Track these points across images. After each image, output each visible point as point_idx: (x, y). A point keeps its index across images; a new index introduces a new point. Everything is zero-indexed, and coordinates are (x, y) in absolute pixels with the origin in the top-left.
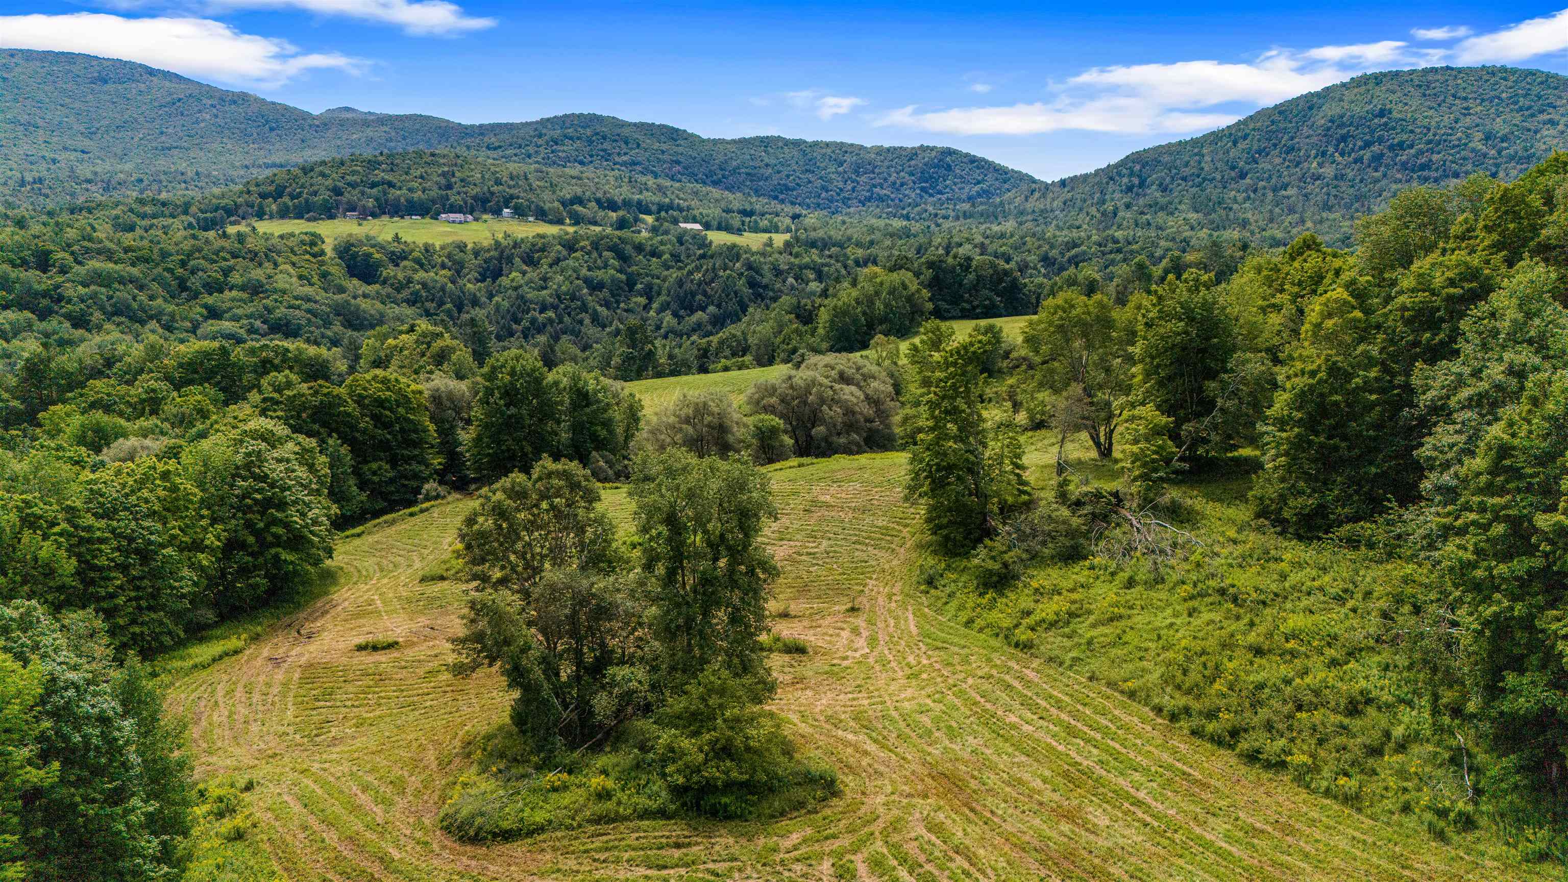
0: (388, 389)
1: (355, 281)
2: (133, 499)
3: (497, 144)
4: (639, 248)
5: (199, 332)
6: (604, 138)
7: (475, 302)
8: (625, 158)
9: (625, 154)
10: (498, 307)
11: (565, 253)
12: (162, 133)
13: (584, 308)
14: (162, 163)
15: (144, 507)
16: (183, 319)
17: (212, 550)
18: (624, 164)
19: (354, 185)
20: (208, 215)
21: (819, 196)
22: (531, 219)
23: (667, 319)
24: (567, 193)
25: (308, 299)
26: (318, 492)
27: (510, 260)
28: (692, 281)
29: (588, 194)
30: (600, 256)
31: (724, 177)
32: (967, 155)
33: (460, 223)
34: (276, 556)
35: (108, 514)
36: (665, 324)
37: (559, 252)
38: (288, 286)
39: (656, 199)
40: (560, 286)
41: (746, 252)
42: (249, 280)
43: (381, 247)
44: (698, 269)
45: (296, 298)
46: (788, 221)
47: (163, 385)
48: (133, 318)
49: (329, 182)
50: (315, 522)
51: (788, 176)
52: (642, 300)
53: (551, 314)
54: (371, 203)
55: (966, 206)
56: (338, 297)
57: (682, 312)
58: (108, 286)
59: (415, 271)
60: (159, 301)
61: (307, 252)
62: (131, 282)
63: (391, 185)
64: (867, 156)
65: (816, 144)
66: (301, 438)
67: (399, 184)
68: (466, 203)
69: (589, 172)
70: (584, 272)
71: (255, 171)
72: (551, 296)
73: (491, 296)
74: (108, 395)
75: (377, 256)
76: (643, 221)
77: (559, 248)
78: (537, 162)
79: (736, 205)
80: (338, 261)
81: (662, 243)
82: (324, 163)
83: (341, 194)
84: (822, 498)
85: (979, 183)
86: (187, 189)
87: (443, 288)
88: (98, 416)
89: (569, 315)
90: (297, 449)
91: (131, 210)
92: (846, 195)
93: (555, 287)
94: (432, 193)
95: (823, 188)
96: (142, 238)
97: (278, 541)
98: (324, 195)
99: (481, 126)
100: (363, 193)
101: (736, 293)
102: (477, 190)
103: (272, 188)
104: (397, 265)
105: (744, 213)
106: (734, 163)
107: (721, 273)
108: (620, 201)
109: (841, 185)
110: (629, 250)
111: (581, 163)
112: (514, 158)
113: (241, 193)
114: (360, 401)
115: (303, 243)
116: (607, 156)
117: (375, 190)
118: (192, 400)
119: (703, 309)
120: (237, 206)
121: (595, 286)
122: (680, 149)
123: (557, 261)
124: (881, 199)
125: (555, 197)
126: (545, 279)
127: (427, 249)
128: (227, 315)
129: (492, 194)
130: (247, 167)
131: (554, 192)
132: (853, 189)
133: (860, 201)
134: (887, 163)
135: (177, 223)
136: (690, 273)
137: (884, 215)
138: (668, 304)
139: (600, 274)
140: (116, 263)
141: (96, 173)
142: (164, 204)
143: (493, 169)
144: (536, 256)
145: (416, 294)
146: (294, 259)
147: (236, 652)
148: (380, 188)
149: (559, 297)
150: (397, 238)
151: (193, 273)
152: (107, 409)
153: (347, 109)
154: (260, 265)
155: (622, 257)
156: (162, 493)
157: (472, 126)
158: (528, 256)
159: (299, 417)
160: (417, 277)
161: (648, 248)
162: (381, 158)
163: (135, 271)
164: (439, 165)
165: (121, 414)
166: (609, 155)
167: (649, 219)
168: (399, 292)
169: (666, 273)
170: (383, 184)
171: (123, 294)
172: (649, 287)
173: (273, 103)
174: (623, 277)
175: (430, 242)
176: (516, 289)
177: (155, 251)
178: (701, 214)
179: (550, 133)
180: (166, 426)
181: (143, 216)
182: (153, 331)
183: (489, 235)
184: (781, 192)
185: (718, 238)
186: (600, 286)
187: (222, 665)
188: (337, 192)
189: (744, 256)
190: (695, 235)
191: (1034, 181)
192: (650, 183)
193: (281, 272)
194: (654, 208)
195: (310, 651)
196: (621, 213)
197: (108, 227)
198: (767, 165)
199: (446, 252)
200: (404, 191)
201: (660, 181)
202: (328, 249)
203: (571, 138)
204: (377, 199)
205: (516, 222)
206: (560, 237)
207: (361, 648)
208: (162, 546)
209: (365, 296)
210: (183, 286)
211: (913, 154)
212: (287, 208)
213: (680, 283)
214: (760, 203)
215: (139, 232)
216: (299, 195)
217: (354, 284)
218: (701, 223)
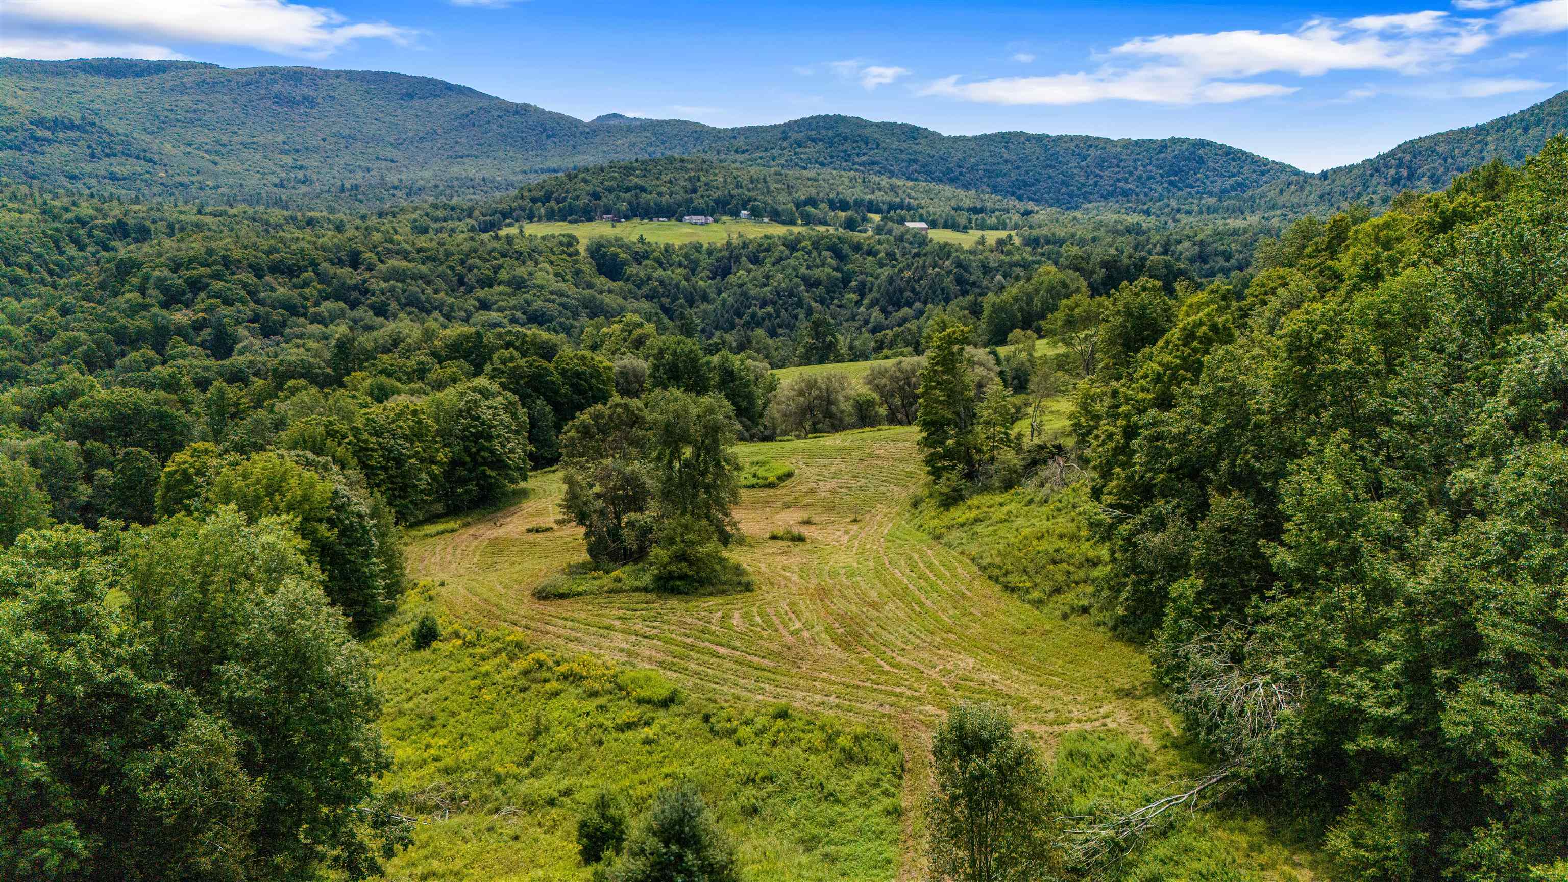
0: (585, 365)
1: (603, 279)
2: (393, 426)
3: (745, 148)
4: (857, 248)
5: (471, 321)
6: (845, 139)
7: (705, 298)
8: (864, 158)
9: (864, 154)
10: (724, 301)
11: (787, 252)
12: (457, 143)
13: (800, 304)
14: (456, 170)
15: (399, 432)
16: (461, 309)
17: (442, 464)
18: (863, 164)
19: (610, 190)
20: (488, 218)
21: (1059, 192)
22: (766, 220)
23: (875, 314)
24: (801, 196)
25: (561, 294)
26: (517, 432)
27: (737, 259)
28: (902, 279)
29: (821, 195)
30: (820, 255)
31: (961, 174)
32: (1222, 146)
33: (702, 224)
34: (484, 472)
35: (378, 434)
36: (872, 320)
37: (782, 252)
38: (545, 282)
39: (887, 198)
40: (780, 283)
41: (956, 251)
42: (514, 277)
43: (627, 248)
44: (908, 267)
45: (552, 293)
46: (1016, 218)
47: (430, 359)
48: (422, 309)
49: (589, 188)
50: (512, 451)
51: (1027, 172)
52: (854, 297)
53: (770, 309)
54: (624, 206)
55: (1212, 201)
56: (587, 292)
57: (890, 308)
58: (403, 281)
59: (654, 269)
60: (442, 294)
61: (564, 252)
62: (421, 278)
63: (643, 189)
64: (1113, 150)
65: (1060, 138)
66: (509, 394)
67: (650, 189)
68: (708, 206)
69: (826, 172)
70: (803, 270)
71: (532, 176)
72: (771, 292)
73: (719, 292)
74: (392, 365)
75: (622, 255)
76: (870, 221)
77: (782, 248)
78: (779, 165)
79: (967, 203)
80: (590, 260)
81: (879, 242)
82: (587, 170)
83: (599, 198)
84: (877, 452)
85: (1233, 176)
86: (474, 194)
87: (677, 286)
88: (383, 379)
89: (786, 310)
90: (504, 402)
91: (427, 215)
92: (1088, 190)
93: (775, 284)
94: (679, 197)
95: (1063, 183)
96: (431, 240)
97: (485, 462)
98: (584, 200)
99: (733, 129)
100: (618, 197)
101: (943, 290)
102: (719, 193)
103: (542, 194)
104: (640, 264)
105: (975, 211)
106: (973, 160)
107: (930, 271)
108: (851, 202)
109: (1082, 180)
110: (846, 249)
111: (822, 164)
112: (759, 161)
113: (516, 197)
114: (563, 373)
115: (561, 244)
116: (847, 157)
117: (628, 195)
118: (449, 371)
119: (909, 305)
120: (512, 210)
121: (811, 284)
122: (920, 148)
123: (780, 260)
124: (1126, 194)
125: (790, 199)
126: (767, 277)
127: (668, 249)
128: (495, 307)
129: (732, 197)
130: (525, 172)
131: (790, 194)
132: (1096, 184)
133: (1102, 196)
134: (1134, 157)
135: (461, 226)
136: (901, 271)
137: (1123, 211)
138: (878, 300)
139: (817, 273)
140: (410, 261)
141: (401, 181)
142: (453, 209)
143: (735, 173)
144: (762, 255)
145: (654, 290)
146: (553, 258)
147: (453, 531)
148: (633, 193)
149: (778, 294)
150: (641, 240)
151: (470, 270)
152: (389, 375)
153: (615, 116)
154: (524, 263)
155: (839, 255)
156: (411, 423)
157: (725, 130)
158: (755, 256)
159: (517, 383)
160: (655, 275)
161: (865, 247)
162: (635, 165)
163: (423, 269)
164: (687, 170)
165: (399, 380)
166: (849, 155)
167: (877, 218)
168: (639, 288)
169: (879, 271)
170: (636, 188)
171: (414, 288)
172: (863, 284)
173: (550, 113)
174: (839, 275)
175: (670, 242)
176: (741, 286)
177: (442, 250)
178: (928, 212)
179: (794, 136)
180: (428, 388)
181: (436, 220)
182: (436, 320)
183: (725, 235)
184: (1019, 189)
185: (939, 236)
186: (817, 283)
187: (443, 536)
188: (596, 196)
189: (954, 254)
190: (916, 234)
191: (1296, 172)
192: (883, 183)
193: (541, 270)
194: (885, 207)
195: (499, 532)
196: (849, 213)
197: (408, 230)
198: (1006, 161)
199: (684, 251)
200: (654, 195)
201: (894, 180)
202: (582, 249)
203: (814, 140)
204: (630, 203)
205: (751, 223)
206: (785, 238)
207: (529, 531)
208: (410, 457)
209: (610, 291)
210: (461, 282)
211: (1163, 146)
212: (553, 210)
213: (891, 280)
214: (990, 200)
215: (431, 234)
216: (564, 199)
217: (601, 281)
218: (926, 222)
